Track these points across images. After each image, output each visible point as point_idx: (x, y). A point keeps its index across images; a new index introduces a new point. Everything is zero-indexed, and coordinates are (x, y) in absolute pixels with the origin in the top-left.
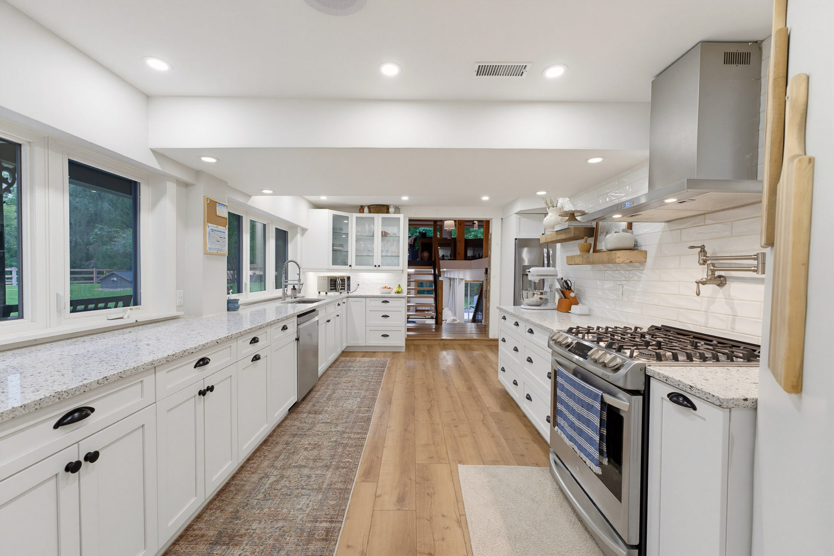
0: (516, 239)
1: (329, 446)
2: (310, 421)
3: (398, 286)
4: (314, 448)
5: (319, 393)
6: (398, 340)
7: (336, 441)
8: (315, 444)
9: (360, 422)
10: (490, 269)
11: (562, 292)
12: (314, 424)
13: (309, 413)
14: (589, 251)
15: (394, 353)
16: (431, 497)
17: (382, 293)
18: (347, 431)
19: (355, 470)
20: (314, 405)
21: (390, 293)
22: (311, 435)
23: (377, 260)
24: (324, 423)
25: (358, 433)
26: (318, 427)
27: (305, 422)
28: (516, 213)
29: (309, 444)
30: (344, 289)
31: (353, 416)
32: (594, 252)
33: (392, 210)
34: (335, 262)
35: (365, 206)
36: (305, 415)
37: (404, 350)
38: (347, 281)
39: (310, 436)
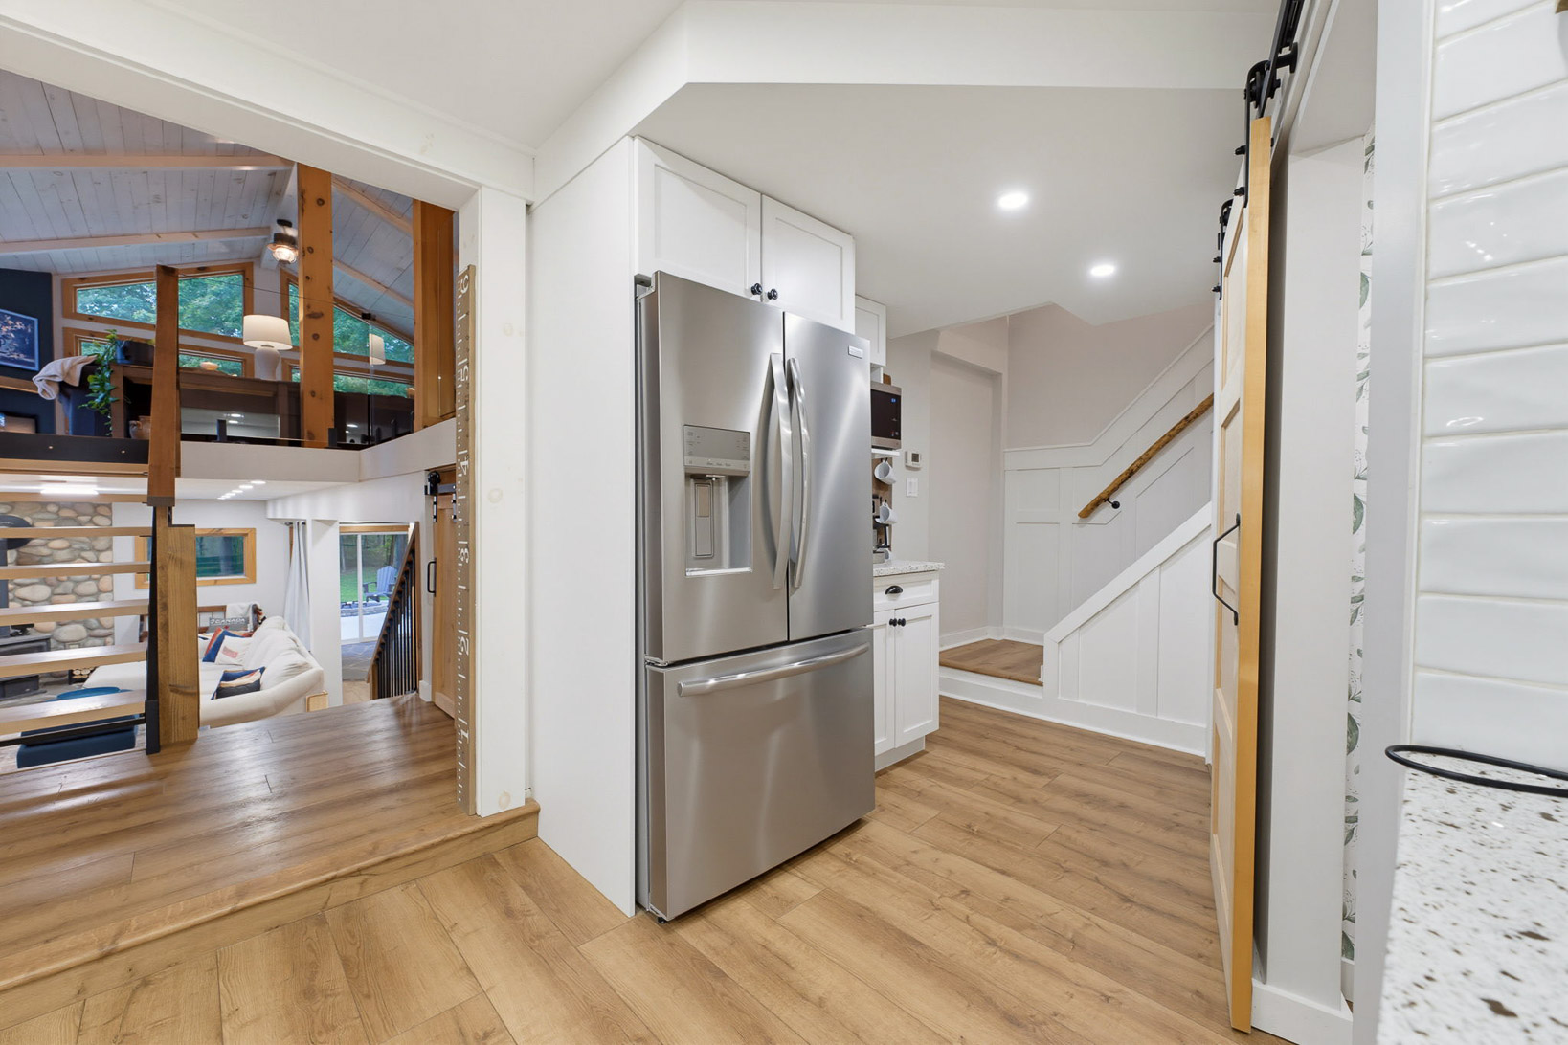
0: (641, 281)
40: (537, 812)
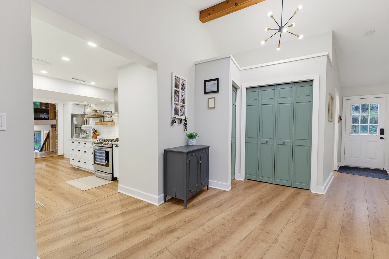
0: (72, 114)
11: (94, 133)
14: (101, 121)
28: (71, 104)
32: (103, 122)
40: (64, 155)
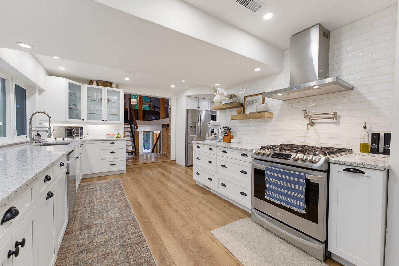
0: (186, 109)
1: (117, 251)
2: (86, 236)
3: (117, 133)
4: (105, 257)
5: (80, 212)
6: (122, 166)
7: (121, 245)
8: (105, 254)
9: (129, 224)
10: (170, 124)
11: (226, 133)
12: (91, 238)
13: (80, 231)
14: (241, 113)
15: (119, 174)
16: (213, 257)
17: (107, 138)
18: (124, 234)
19: (152, 261)
20: (81, 223)
21: (113, 138)
22: (95, 247)
23: (104, 116)
24: (100, 234)
25: (134, 233)
26: (98, 239)
27: (82, 239)
28: (186, 96)
29: (99, 256)
30: (78, 136)
31: (121, 222)
32: (243, 114)
33: (114, 85)
34: (71, 116)
35: (94, 81)
36: (78, 233)
37: (125, 172)
38: (81, 130)
39: (94, 249)
40: (176, 160)
